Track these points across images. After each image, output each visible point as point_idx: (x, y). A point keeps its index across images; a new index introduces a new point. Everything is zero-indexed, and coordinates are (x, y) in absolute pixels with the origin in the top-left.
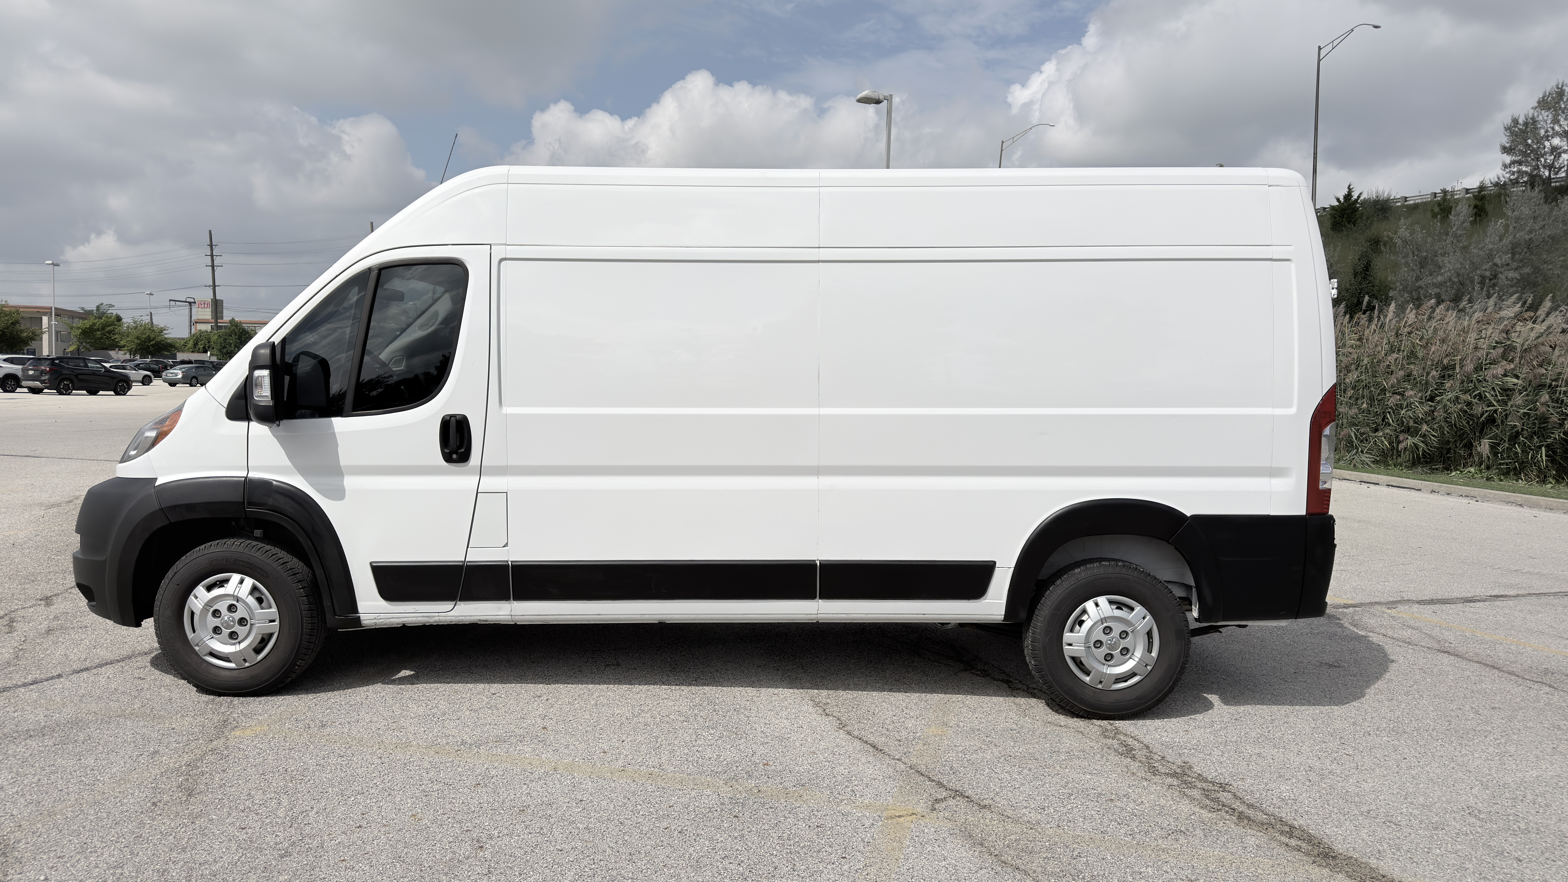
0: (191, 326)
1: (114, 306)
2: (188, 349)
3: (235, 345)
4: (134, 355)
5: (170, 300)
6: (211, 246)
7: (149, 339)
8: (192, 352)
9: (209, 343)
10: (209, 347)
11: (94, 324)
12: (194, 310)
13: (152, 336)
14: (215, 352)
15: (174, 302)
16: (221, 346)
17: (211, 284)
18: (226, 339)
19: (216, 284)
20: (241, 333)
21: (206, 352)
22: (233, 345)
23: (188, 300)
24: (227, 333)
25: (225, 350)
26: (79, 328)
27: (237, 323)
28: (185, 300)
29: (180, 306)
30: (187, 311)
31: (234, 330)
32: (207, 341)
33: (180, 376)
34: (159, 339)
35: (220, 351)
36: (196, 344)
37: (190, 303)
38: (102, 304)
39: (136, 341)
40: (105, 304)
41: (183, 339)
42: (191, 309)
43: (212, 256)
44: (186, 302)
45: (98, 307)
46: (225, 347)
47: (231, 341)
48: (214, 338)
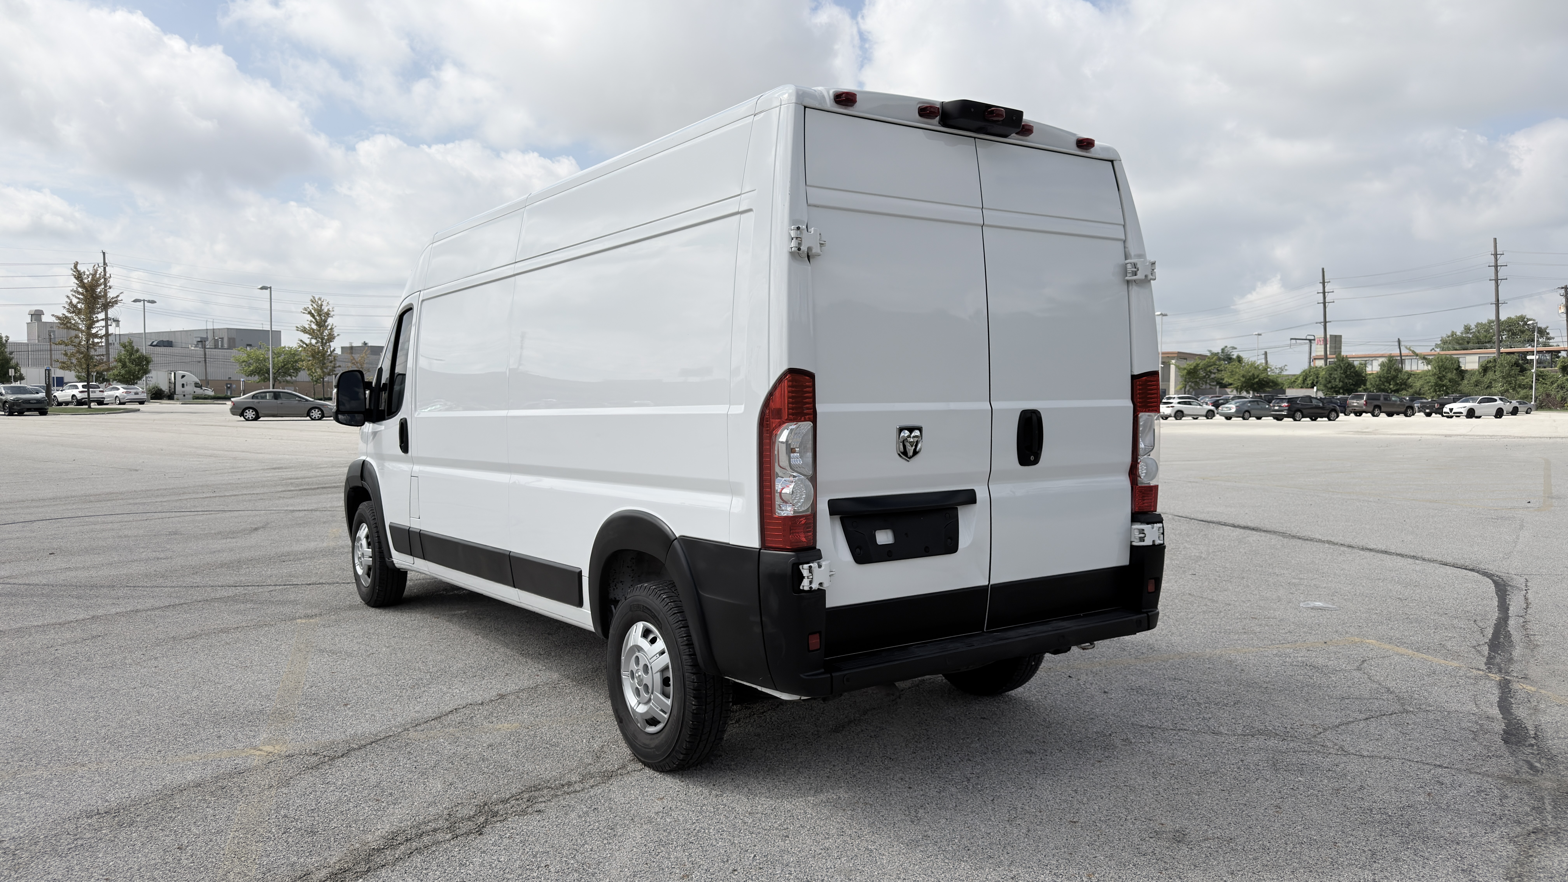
0: (1310, 363)
1: (1236, 348)
2: (1297, 385)
3: (1340, 379)
4: (1240, 392)
5: (1291, 339)
6: (1324, 283)
7: (1253, 376)
8: (1302, 387)
9: (1317, 378)
10: (1317, 383)
11: (1198, 365)
12: (1313, 345)
13: (1256, 373)
14: (1322, 387)
15: (1294, 341)
16: (1326, 380)
17: (1322, 320)
18: (1331, 374)
19: (1327, 320)
20: (1347, 368)
21: (1313, 387)
22: (1337, 380)
23: (1309, 337)
24: (1332, 368)
25: (1329, 385)
26: (1185, 369)
27: (1343, 358)
28: (1305, 338)
29: (1301, 344)
30: (1307, 347)
31: (1339, 365)
32: (1315, 377)
33: (1233, 410)
34: (1262, 376)
35: (1325, 386)
36: (1305, 380)
37: (1310, 340)
38: (1226, 347)
39: (1241, 379)
40: (1228, 347)
41: (1294, 375)
42: (1311, 346)
43: (1324, 293)
44: (1306, 339)
45: (1223, 350)
46: (1330, 382)
47: (1336, 376)
48: (1322, 373)
